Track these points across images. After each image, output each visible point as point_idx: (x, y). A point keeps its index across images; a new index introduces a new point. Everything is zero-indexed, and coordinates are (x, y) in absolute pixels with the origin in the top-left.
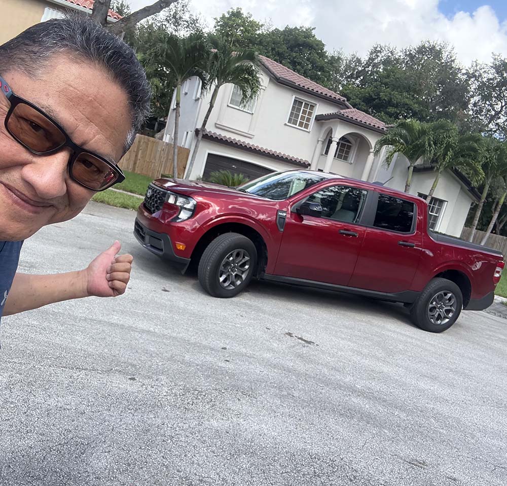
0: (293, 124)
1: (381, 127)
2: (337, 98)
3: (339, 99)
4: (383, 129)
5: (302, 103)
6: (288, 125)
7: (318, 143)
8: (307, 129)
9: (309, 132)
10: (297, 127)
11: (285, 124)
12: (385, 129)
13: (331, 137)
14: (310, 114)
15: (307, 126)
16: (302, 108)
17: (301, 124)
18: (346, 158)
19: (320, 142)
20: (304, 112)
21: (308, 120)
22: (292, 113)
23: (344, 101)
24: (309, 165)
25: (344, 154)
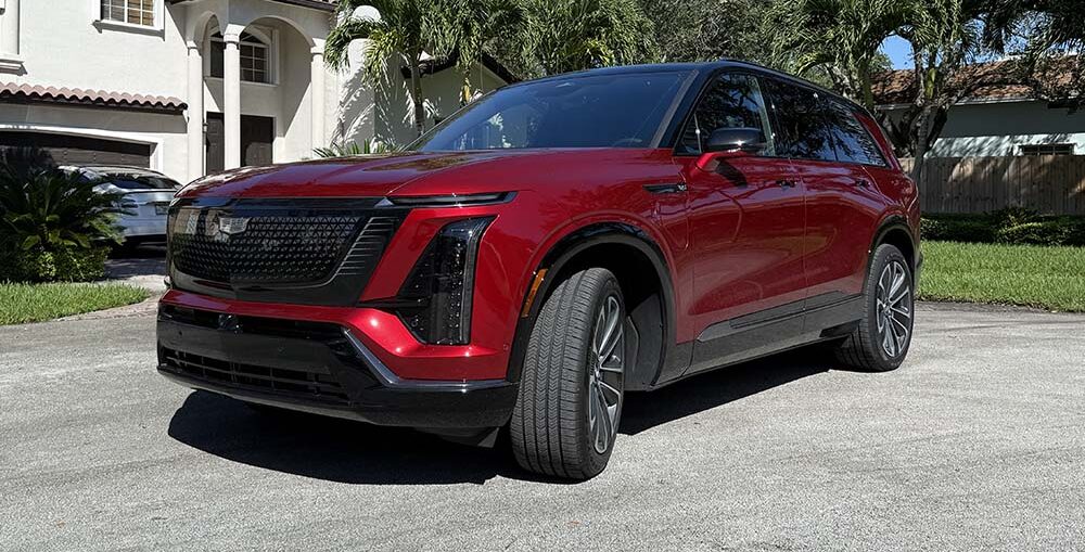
0: (114, 18)
6: (103, 26)
8: (152, 25)
9: (161, 34)
10: (125, 24)
13: (219, 35)
15: (149, 19)
17: (133, 17)
19: (192, 50)
21: (149, 5)
24: (184, 106)
25: (253, 68)
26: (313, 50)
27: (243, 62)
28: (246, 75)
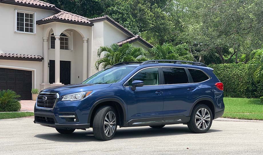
0: (21, 31)
1: (86, 22)
2: (48, 6)
3: (50, 6)
4: (88, 22)
5: (24, 14)
6: (17, 33)
7: (44, 41)
8: (32, 32)
9: (35, 35)
10: (24, 32)
11: (15, 32)
12: (89, 22)
13: (53, 34)
14: (32, 21)
15: (32, 31)
16: (25, 18)
17: (27, 30)
18: (67, 48)
19: (45, 40)
20: (27, 20)
21: (31, 25)
22: (18, 24)
23: (54, 7)
24: (43, 59)
25: (64, 45)
26: (84, 39)
27: (61, 43)
28: (62, 48)
